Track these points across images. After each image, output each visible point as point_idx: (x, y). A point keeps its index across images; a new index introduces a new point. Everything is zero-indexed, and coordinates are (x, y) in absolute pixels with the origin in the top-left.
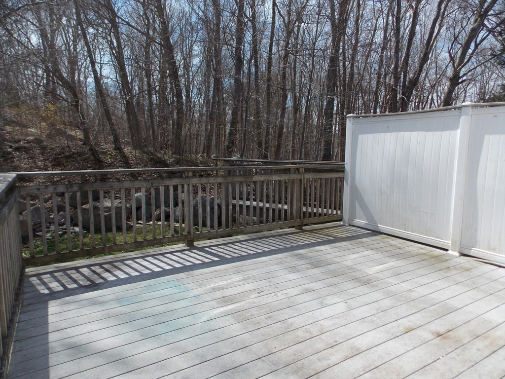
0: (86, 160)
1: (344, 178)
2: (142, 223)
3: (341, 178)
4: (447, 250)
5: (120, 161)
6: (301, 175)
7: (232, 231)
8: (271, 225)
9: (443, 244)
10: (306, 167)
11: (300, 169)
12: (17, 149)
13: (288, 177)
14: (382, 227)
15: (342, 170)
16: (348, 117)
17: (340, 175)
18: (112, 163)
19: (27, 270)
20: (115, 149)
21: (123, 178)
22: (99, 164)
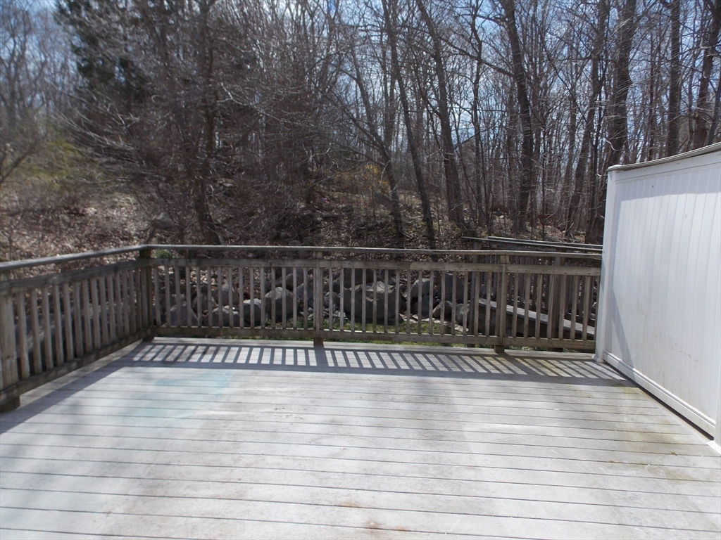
0: (387, 233)
1: (600, 277)
2: (417, 318)
3: (592, 278)
4: (711, 438)
5: (424, 236)
6: (501, 267)
7: (375, 335)
8: (440, 337)
9: (707, 426)
10: (512, 254)
11: (502, 257)
12: (325, 218)
13: (474, 267)
14: (638, 374)
15: (597, 263)
16: (611, 170)
17: (593, 271)
18: (413, 239)
19: (156, 338)
20: (424, 221)
21: (421, 258)
22: (400, 239)
